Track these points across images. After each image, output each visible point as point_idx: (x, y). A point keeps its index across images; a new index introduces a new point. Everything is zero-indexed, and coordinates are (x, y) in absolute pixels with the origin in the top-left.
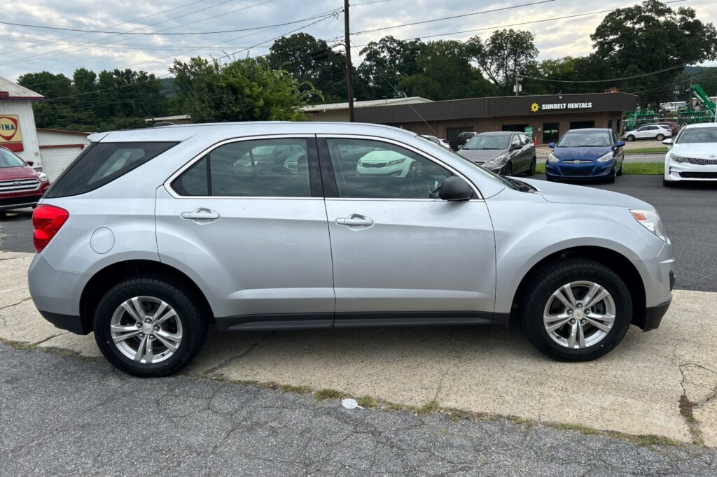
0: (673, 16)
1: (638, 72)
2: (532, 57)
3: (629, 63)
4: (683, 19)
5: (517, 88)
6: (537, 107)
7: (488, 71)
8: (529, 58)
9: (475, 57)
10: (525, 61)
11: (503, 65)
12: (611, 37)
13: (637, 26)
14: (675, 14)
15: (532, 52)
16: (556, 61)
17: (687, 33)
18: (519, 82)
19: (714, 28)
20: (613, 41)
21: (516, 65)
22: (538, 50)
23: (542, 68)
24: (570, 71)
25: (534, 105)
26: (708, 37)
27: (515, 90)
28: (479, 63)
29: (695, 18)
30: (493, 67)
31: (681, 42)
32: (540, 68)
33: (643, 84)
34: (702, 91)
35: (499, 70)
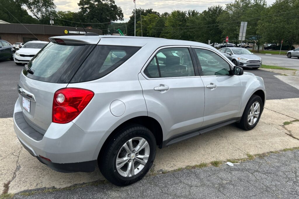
0: (108, 2)
1: (97, 22)
2: (54, 8)
3: (94, 17)
4: (111, 4)
5: (52, 22)
6: (67, 32)
7: (33, 12)
8: (52, 9)
9: (26, 4)
10: (50, 10)
11: (40, 10)
12: (86, 6)
13: (95, 3)
14: (108, 1)
15: (54, 6)
16: (64, 12)
17: (112, 9)
18: (52, 19)
19: (121, 9)
20: (87, 8)
21: (46, 11)
22: (56, 6)
23: (58, 14)
24: (71, 17)
25: (66, 31)
26: (119, 12)
27: (51, 23)
28: (28, 7)
29: (115, 4)
30: (35, 10)
31: (111, 12)
32: (57, 14)
33: (100, 27)
34: (121, 32)
35: (38, 12)
